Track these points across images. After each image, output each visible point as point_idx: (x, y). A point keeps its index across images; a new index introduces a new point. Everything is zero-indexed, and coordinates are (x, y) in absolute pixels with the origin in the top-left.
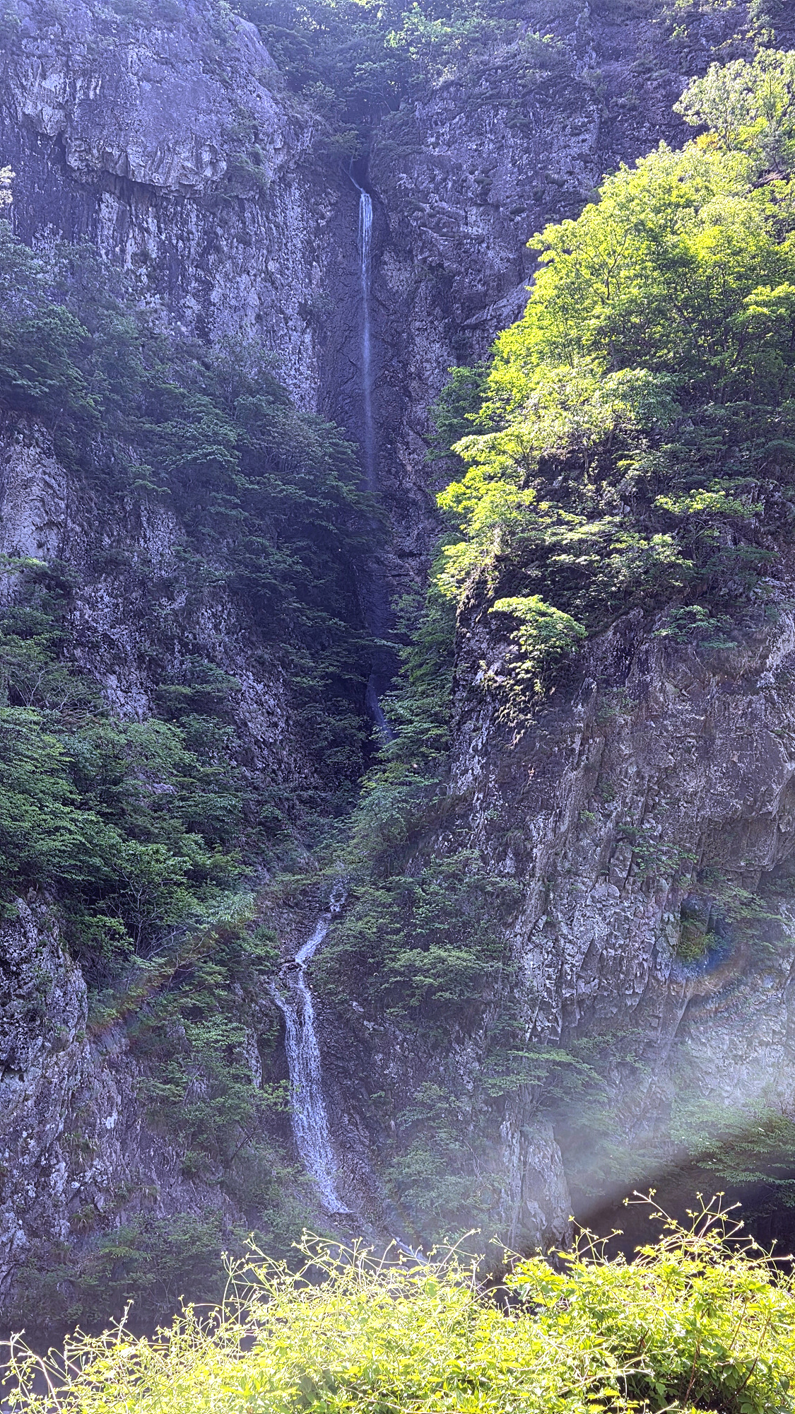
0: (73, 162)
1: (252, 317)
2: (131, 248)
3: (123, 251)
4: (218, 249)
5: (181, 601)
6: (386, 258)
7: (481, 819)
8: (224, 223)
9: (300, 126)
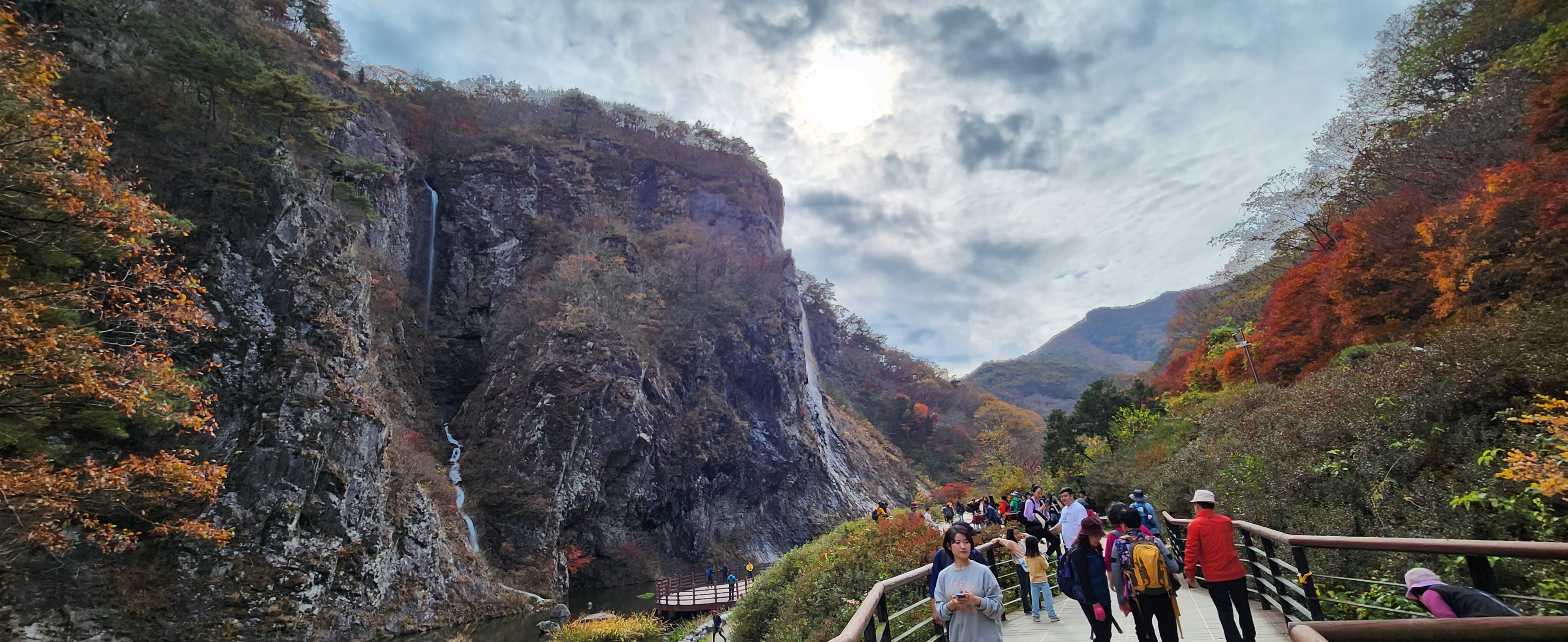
1: (387, 234)
6: (444, 218)
7: (541, 452)
9: (411, 161)
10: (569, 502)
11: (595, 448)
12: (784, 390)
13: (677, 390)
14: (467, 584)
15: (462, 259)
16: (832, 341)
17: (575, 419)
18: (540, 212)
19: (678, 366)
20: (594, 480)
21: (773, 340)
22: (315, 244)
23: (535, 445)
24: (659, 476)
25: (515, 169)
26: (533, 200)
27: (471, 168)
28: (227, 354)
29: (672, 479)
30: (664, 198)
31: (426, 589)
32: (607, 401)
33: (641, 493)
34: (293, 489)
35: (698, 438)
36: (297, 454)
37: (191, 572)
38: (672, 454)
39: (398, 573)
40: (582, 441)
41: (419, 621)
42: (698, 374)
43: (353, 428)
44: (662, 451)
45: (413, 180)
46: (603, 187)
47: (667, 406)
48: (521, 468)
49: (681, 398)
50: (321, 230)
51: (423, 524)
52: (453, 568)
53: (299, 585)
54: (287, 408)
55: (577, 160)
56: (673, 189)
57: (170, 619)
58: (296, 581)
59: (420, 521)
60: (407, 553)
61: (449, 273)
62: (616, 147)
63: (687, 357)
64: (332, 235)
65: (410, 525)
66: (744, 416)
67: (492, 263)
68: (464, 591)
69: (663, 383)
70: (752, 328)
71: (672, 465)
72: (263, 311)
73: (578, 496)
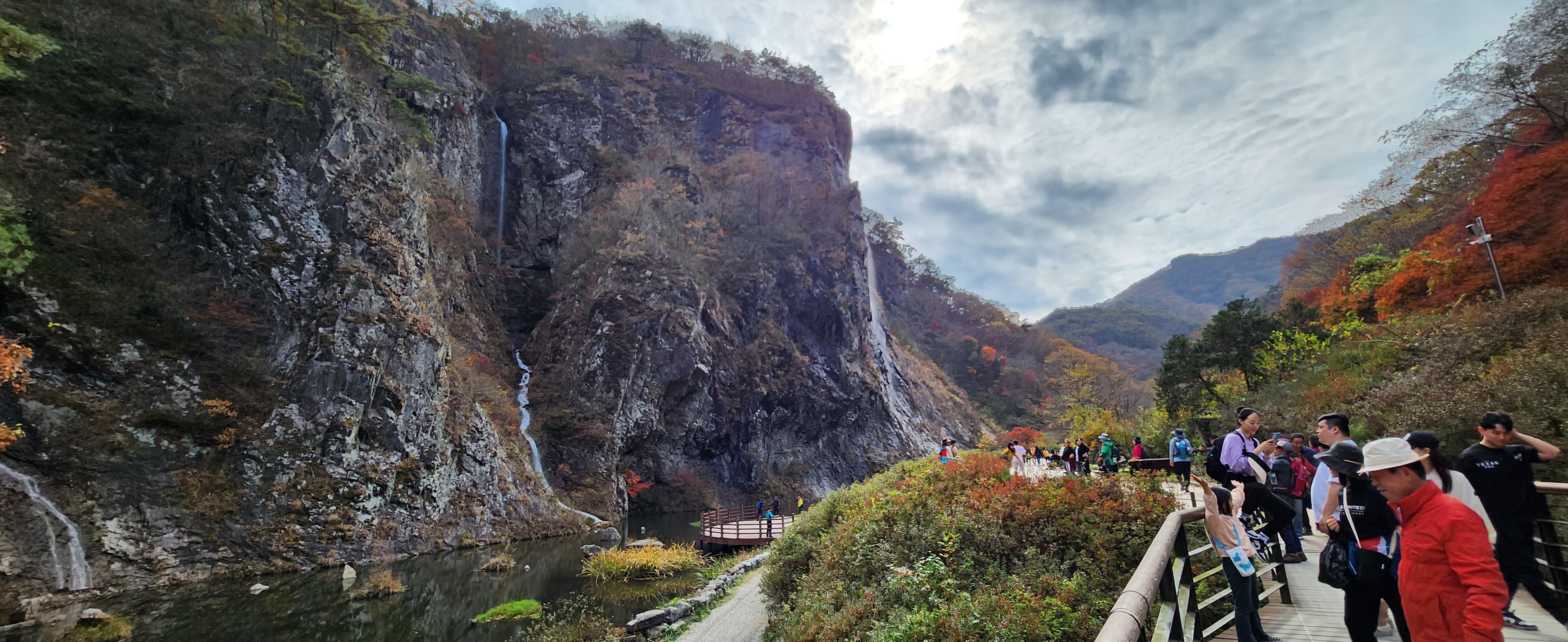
1: (458, 165)
4: (446, 137)
6: (513, 150)
7: (601, 379)
8: (449, 126)
9: (480, 91)
10: (628, 429)
11: (653, 377)
12: (847, 325)
13: (737, 323)
14: (525, 503)
15: (530, 190)
16: (899, 281)
17: (634, 347)
18: (605, 143)
19: (737, 298)
20: (652, 408)
21: (837, 274)
22: (368, 161)
23: (595, 372)
24: (718, 407)
25: (580, 99)
26: (597, 130)
27: (537, 98)
28: (285, 269)
29: (730, 411)
30: (728, 128)
31: (484, 505)
32: (665, 330)
33: (699, 423)
34: (350, 403)
35: (757, 371)
36: (353, 369)
37: (256, 479)
38: (731, 386)
39: (457, 489)
40: (640, 369)
41: (477, 535)
42: (759, 307)
43: (409, 345)
44: (721, 383)
45: (483, 111)
46: (666, 117)
47: (726, 338)
48: (582, 394)
49: (741, 331)
50: (375, 146)
51: (481, 442)
52: (511, 486)
53: (358, 496)
54: (343, 323)
55: (640, 89)
56: (737, 119)
57: (237, 522)
58: (355, 492)
59: (478, 440)
60: (465, 470)
61: (519, 204)
62: (680, 76)
63: (747, 289)
64: (386, 152)
65: (469, 443)
66: (805, 351)
67: (560, 195)
68: (522, 509)
69: (722, 314)
70: (815, 261)
71: (731, 397)
72: (319, 227)
73: (636, 423)
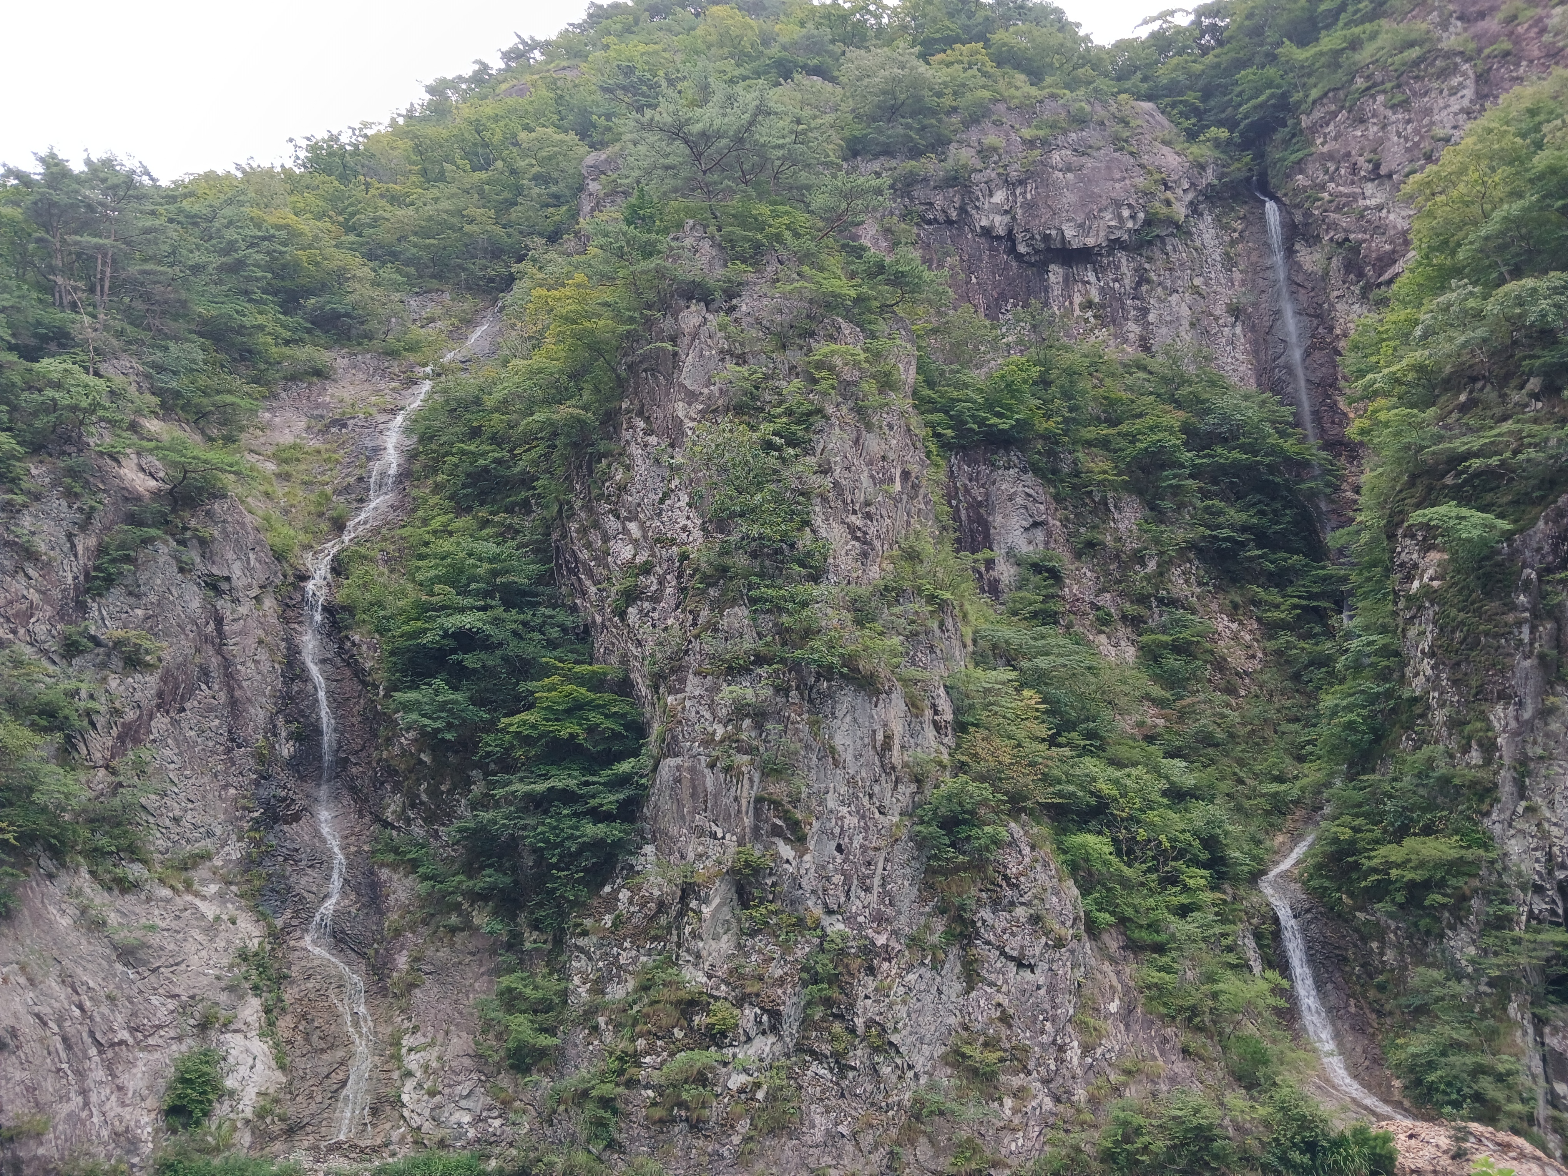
0: (1022, 249)
1: (1186, 324)
2: (1077, 299)
3: (1071, 303)
4: (1148, 281)
5: (1152, 565)
6: (1297, 247)
8: (1150, 259)
9: (1203, 166)
15: (1350, 312)
25: (1410, 56)
28: (645, 604)
31: (1029, 1073)
36: (712, 766)
39: (962, 1027)
43: (817, 705)
45: (1220, 199)
51: (1021, 912)
53: (728, 1034)
54: (697, 681)
58: (721, 1025)
59: (1012, 904)
60: (984, 980)
61: (1334, 351)
65: (986, 913)
